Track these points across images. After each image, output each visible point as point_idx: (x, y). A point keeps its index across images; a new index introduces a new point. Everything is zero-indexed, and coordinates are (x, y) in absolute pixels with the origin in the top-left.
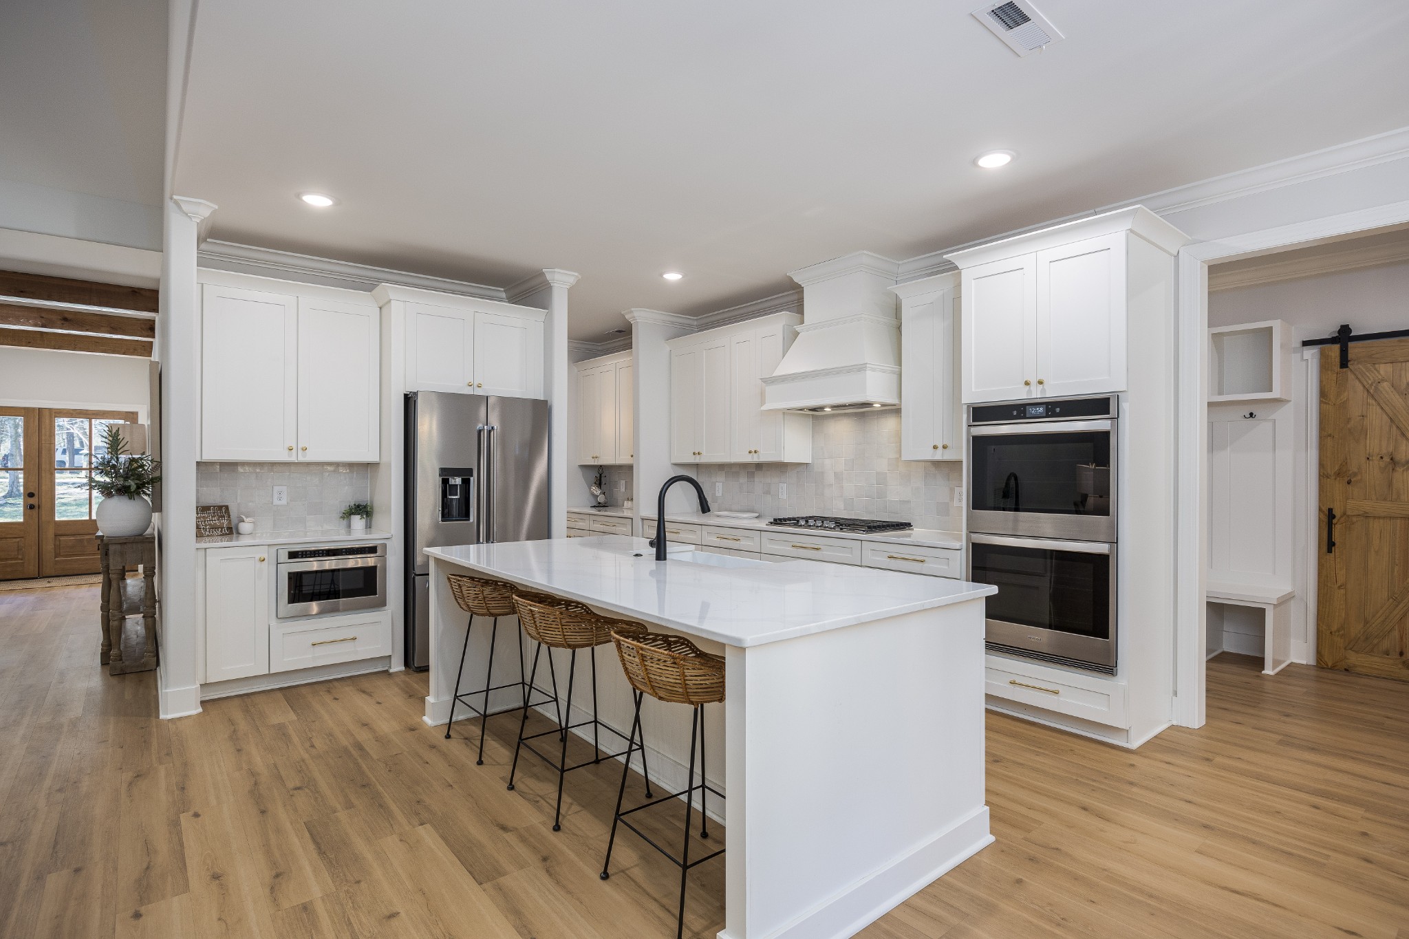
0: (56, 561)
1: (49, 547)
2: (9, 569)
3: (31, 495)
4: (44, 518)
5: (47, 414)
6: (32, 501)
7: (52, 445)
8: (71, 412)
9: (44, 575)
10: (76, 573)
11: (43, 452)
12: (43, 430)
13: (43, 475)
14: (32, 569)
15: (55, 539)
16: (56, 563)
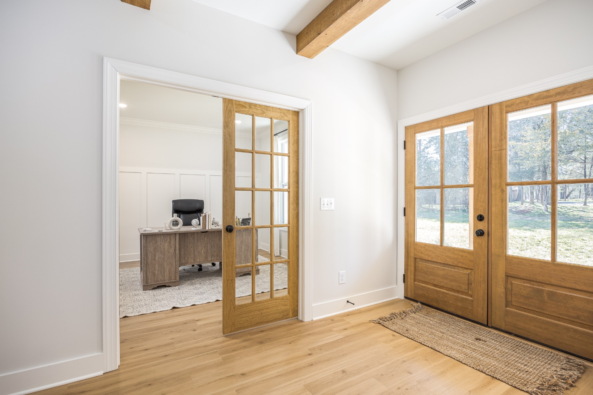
0: (506, 311)
1: (499, 289)
2: (459, 304)
3: (480, 218)
4: (494, 250)
5: (496, 111)
6: (482, 226)
7: (504, 151)
8: (526, 99)
9: (493, 325)
10: (531, 338)
11: (493, 162)
12: (493, 133)
13: (493, 192)
14: (481, 313)
15: (507, 282)
16: (507, 313)
